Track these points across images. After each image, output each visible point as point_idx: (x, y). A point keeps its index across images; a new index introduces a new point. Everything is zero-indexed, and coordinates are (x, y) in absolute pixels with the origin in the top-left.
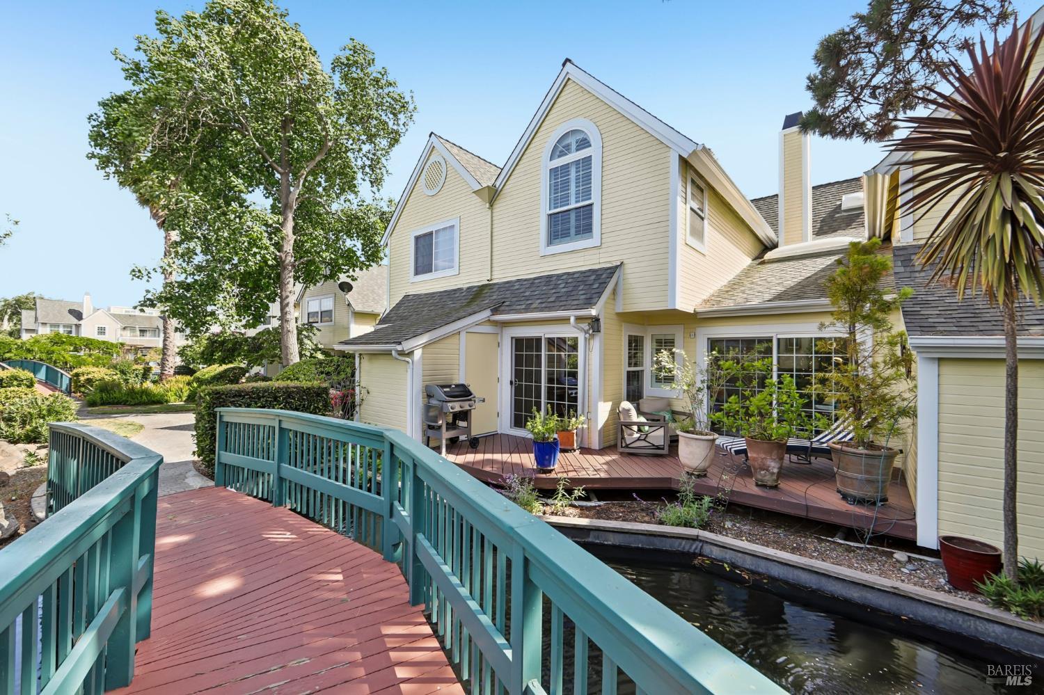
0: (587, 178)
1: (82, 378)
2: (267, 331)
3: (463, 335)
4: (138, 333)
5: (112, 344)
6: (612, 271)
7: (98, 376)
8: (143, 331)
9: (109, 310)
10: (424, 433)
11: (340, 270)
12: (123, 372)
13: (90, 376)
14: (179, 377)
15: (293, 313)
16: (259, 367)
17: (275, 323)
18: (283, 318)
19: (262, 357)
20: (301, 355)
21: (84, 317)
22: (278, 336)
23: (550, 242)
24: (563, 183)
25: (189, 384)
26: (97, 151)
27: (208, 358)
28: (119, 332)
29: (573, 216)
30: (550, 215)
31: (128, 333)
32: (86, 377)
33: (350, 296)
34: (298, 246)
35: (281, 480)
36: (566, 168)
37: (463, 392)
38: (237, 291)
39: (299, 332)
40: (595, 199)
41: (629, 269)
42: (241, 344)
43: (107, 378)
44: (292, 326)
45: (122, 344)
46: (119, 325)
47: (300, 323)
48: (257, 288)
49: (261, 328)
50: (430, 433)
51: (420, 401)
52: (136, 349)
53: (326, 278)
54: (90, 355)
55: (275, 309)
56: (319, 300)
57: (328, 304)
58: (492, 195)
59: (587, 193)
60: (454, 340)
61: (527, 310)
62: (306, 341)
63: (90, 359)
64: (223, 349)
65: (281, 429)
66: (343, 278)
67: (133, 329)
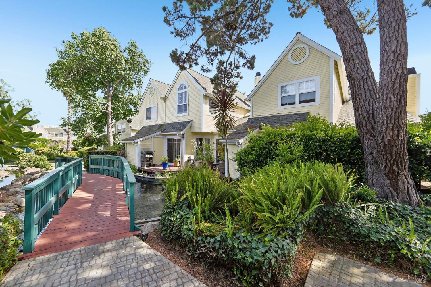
0: (186, 97)
1: (40, 152)
2: (104, 136)
3: (153, 138)
4: (55, 135)
5: (47, 140)
6: (189, 122)
7: (45, 151)
8: (56, 135)
9: (43, 126)
10: (141, 163)
11: (127, 116)
12: (54, 150)
13: (43, 151)
14: (73, 151)
15: (112, 130)
16: (101, 148)
17: (106, 133)
18: (108, 131)
19: (102, 144)
20: (114, 143)
21: (33, 129)
22: (107, 137)
23: (178, 113)
24: (181, 97)
25: (77, 153)
26: (49, 80)
27: (83, 145)
28: (47, 135)
29: (183, 106)
30: (178, 106)
31: (51, 135)
32: (41, 151)
33: (131, 124)
34: (113, 108)
35: (103, 169)
36: (181, 93)
37: (151, 152)
38: (93, 123)
39: (114, 136)
40: (187, 103)
41: (194, 121)
42: (95, 140)
43: (48, 151)
44: (111, 134)
45: (51, 140)
46: (47, 132)
47: (114, 133)
48: (100, 122)
49: (101, 135)
50: (143, 163)
51: (140, 155)
52: (56, 142)
53: (123, 119)
54: (39, 144)
55: (106, 128)
56: (122, 125)
57: (124, 126)
58: (165, 99)
59: (185, 101)
60: (150, 139)
61: (169, 132)
62: (117, 139)
63: (39, 145)
64: (88, 141)
65: (103, 159)
66: (128, 118)
67: (52, 134)
